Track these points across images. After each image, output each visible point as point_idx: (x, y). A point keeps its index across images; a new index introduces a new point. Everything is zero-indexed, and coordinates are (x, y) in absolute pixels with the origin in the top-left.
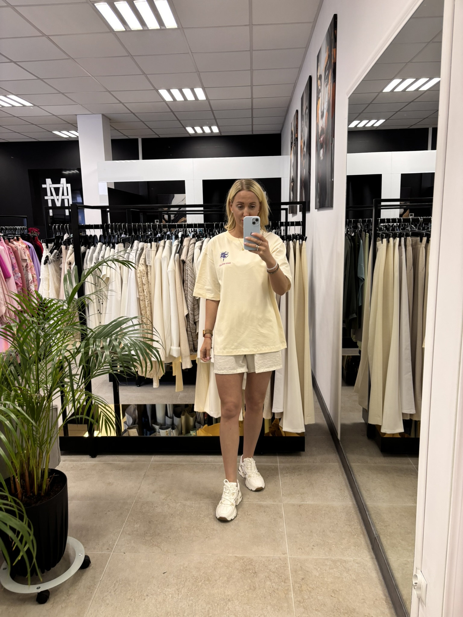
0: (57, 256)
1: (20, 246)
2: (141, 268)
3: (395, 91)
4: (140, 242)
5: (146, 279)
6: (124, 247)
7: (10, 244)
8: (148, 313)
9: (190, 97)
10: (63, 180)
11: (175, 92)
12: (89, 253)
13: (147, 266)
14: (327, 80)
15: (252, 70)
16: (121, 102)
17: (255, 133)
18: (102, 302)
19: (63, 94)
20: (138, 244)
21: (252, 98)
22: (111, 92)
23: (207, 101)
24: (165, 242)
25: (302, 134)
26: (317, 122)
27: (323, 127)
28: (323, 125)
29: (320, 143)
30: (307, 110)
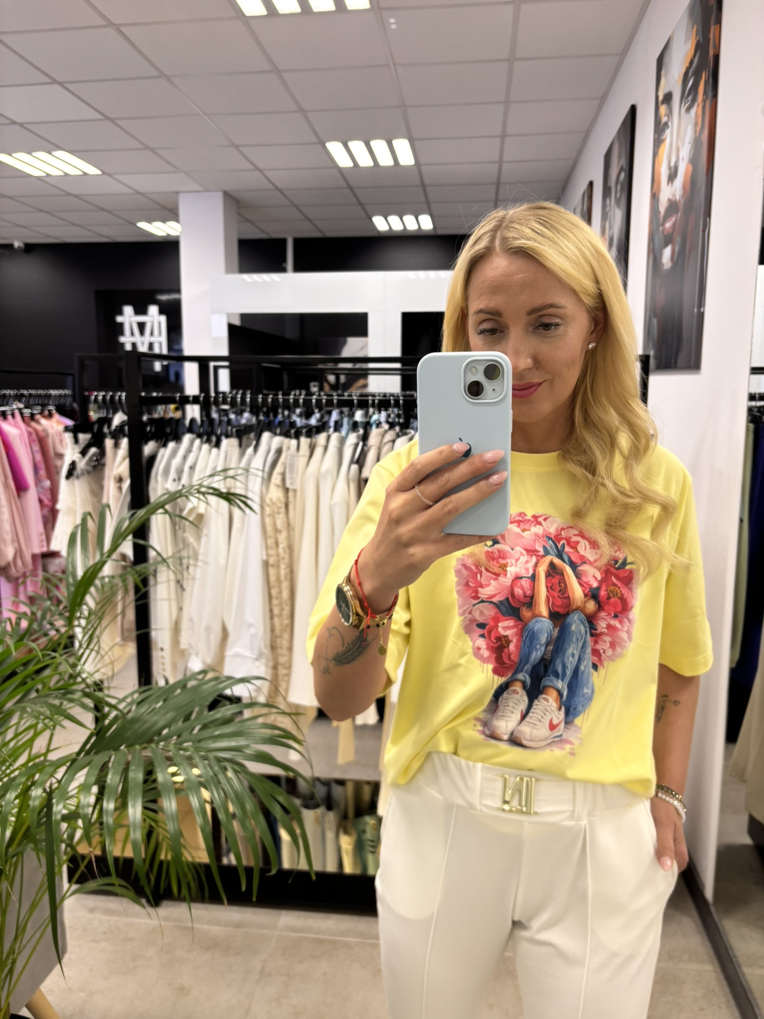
0: (95, 461)
1: (52, 428)
2: (275, 494)
4: (275, 434)
5: (285, 519)
6: (240, 445)
7: (33, 424)
8: (285, 594)
9: (386, 160)
10: (153, 310)
11: (357, 146)
12: (163, 456)
13: (287, 490)
14: (690, 98)
15: (507, 102)
16: (257, 169)
18: (185, 566)
19: (152, 150)
20: (271, 438)
21: (501, 162)
22: (240, 147)
23: (416, 167)
24: (329, 437)
25: (605, 225)
26: (654, 191)
27: (673, 199)
28: (674, 195)
29: (661, 235)
30: (623, 175)
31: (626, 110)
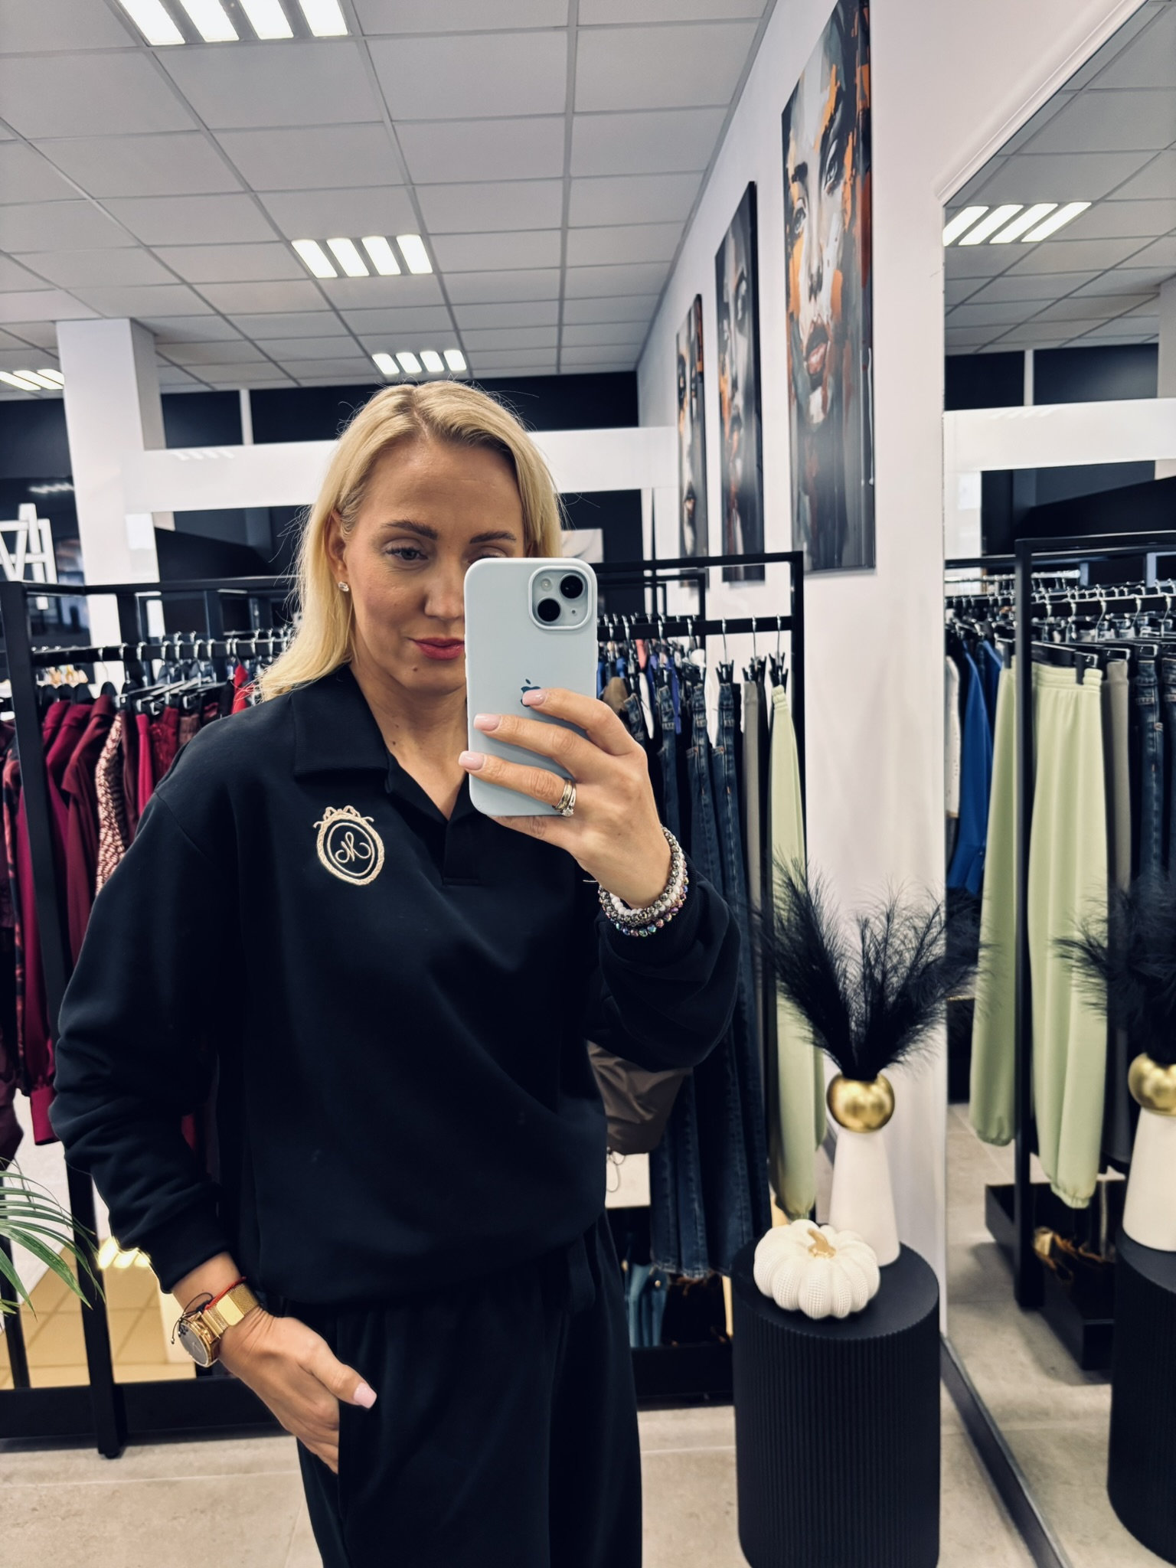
3: (961, 243)
9: (387, 266)
10: (27, 510)
11: (342, 247)
14: (833, 173)
15: (567, 179)
16: (184, 282)
17: (566, 370)
19: (6, 255)
21: (563, 267)
22: (154, 250)
23: (435, 277)
25: (724, 359)
26: (790, 310)
27: (819, 322)
28: (819, 315)
29: (806, 374)
30: (744, 286)
31: (743, 188)
